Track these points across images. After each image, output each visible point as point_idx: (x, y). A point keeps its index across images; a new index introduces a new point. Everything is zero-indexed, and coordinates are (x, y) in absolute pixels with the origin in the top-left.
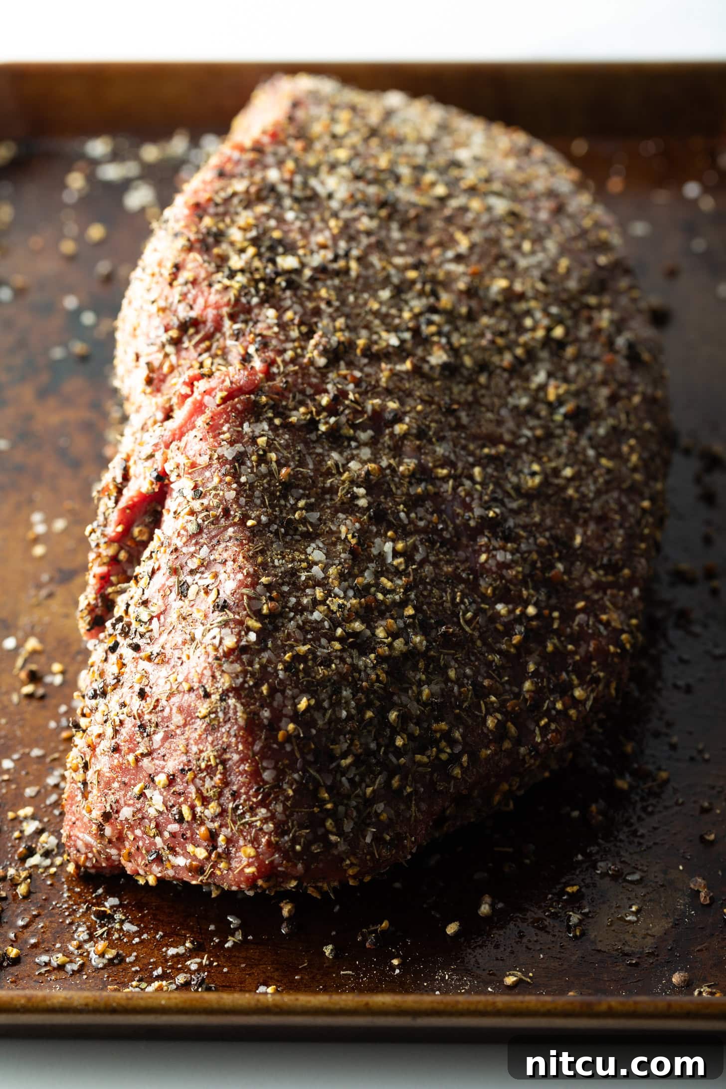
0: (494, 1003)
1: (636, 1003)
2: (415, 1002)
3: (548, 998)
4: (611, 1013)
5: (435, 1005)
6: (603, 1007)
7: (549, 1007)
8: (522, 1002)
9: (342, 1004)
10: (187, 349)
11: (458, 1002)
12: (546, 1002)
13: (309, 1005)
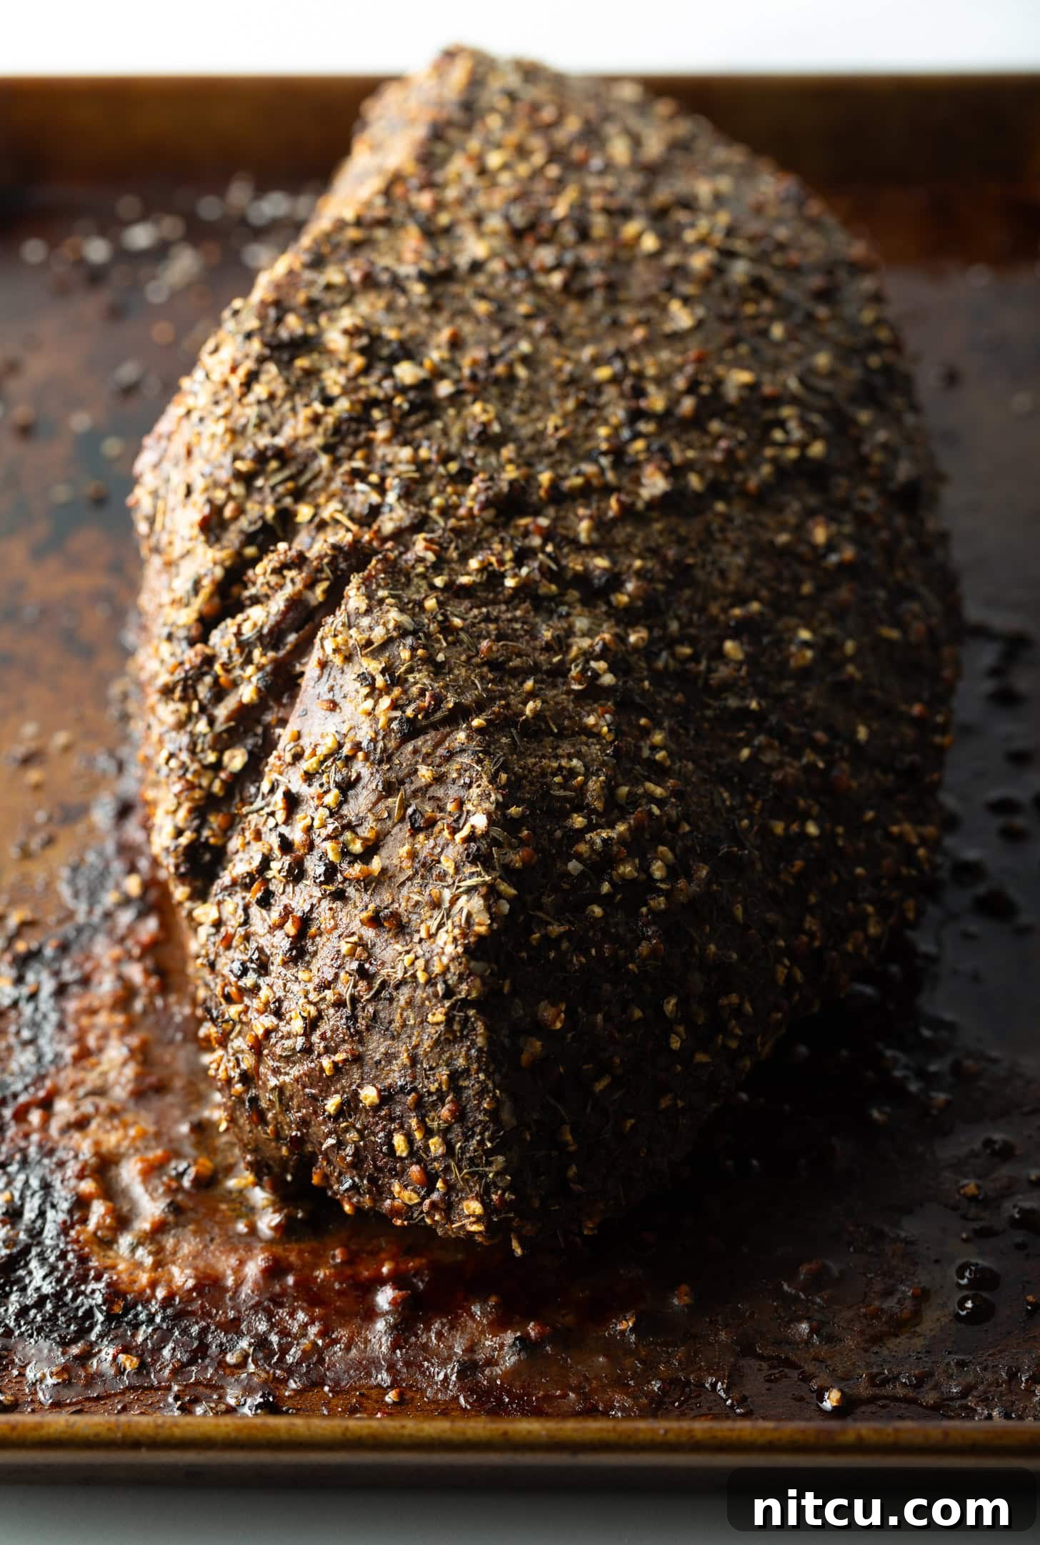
0: (690, 1431)
1: (897, 1430)
2: (575, 1430)
3: (770, 1425)
4: (861, 1447)
5: (604, 1435)
6: (850, 1437)
7: (769, 1436)
8: (731, 1430)
9: (470, 1434)
10: (261, 489)
11: (637, 1430)
12: (765, 1430)
13: (421, 1434)
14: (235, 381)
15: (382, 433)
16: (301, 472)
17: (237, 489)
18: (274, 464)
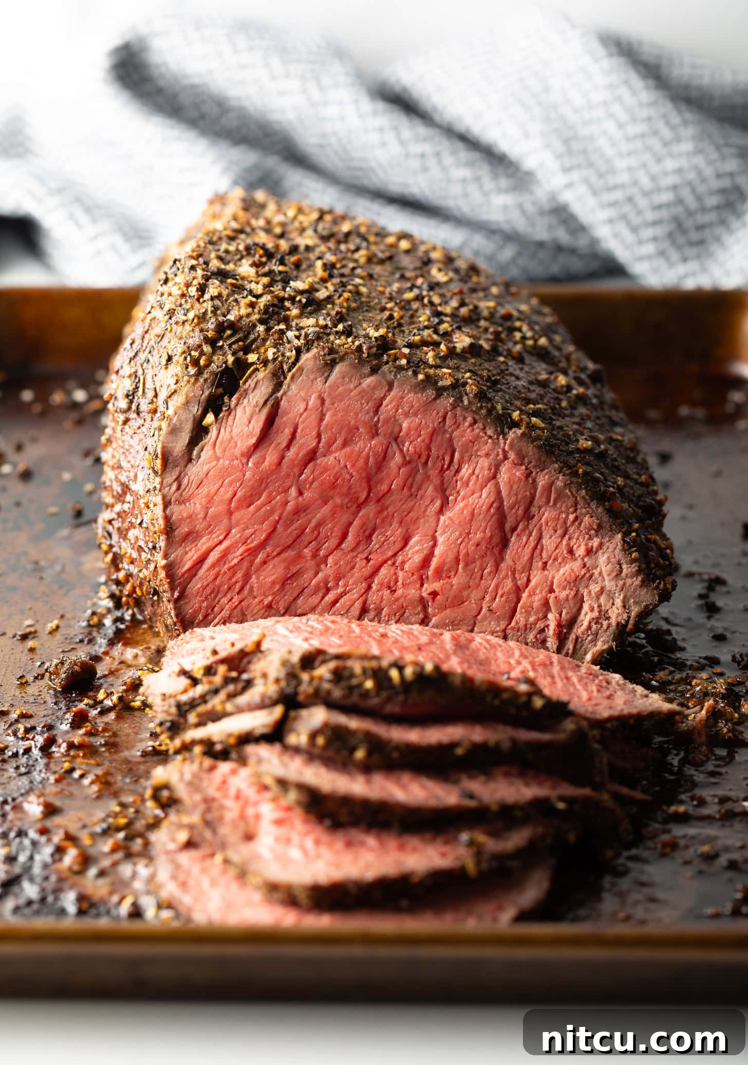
10: (222, 347)
14: (193, 291)
15: (295, 312)
16: (246, 337)
17: (207, 349)
18: (229, 332)
